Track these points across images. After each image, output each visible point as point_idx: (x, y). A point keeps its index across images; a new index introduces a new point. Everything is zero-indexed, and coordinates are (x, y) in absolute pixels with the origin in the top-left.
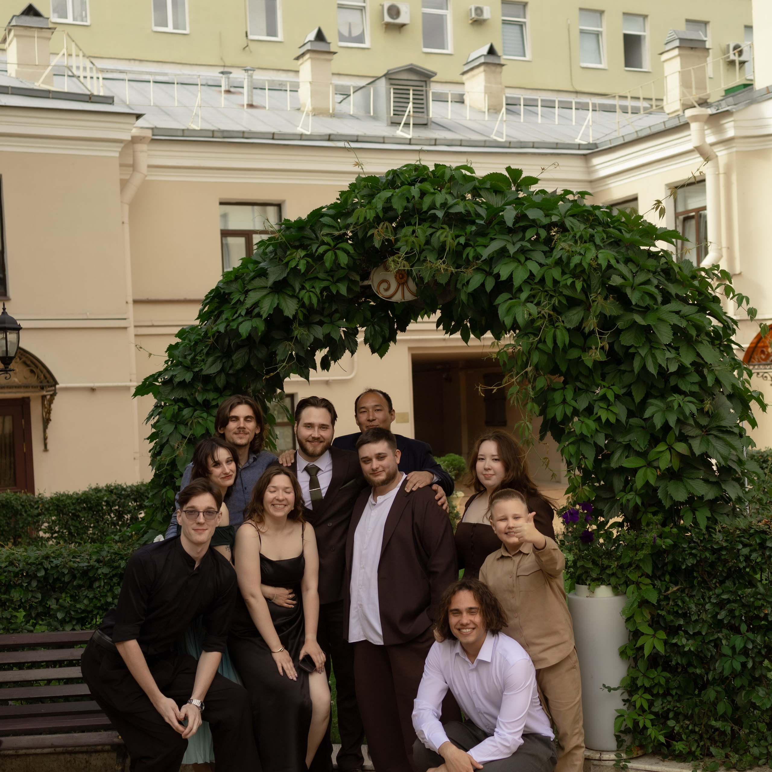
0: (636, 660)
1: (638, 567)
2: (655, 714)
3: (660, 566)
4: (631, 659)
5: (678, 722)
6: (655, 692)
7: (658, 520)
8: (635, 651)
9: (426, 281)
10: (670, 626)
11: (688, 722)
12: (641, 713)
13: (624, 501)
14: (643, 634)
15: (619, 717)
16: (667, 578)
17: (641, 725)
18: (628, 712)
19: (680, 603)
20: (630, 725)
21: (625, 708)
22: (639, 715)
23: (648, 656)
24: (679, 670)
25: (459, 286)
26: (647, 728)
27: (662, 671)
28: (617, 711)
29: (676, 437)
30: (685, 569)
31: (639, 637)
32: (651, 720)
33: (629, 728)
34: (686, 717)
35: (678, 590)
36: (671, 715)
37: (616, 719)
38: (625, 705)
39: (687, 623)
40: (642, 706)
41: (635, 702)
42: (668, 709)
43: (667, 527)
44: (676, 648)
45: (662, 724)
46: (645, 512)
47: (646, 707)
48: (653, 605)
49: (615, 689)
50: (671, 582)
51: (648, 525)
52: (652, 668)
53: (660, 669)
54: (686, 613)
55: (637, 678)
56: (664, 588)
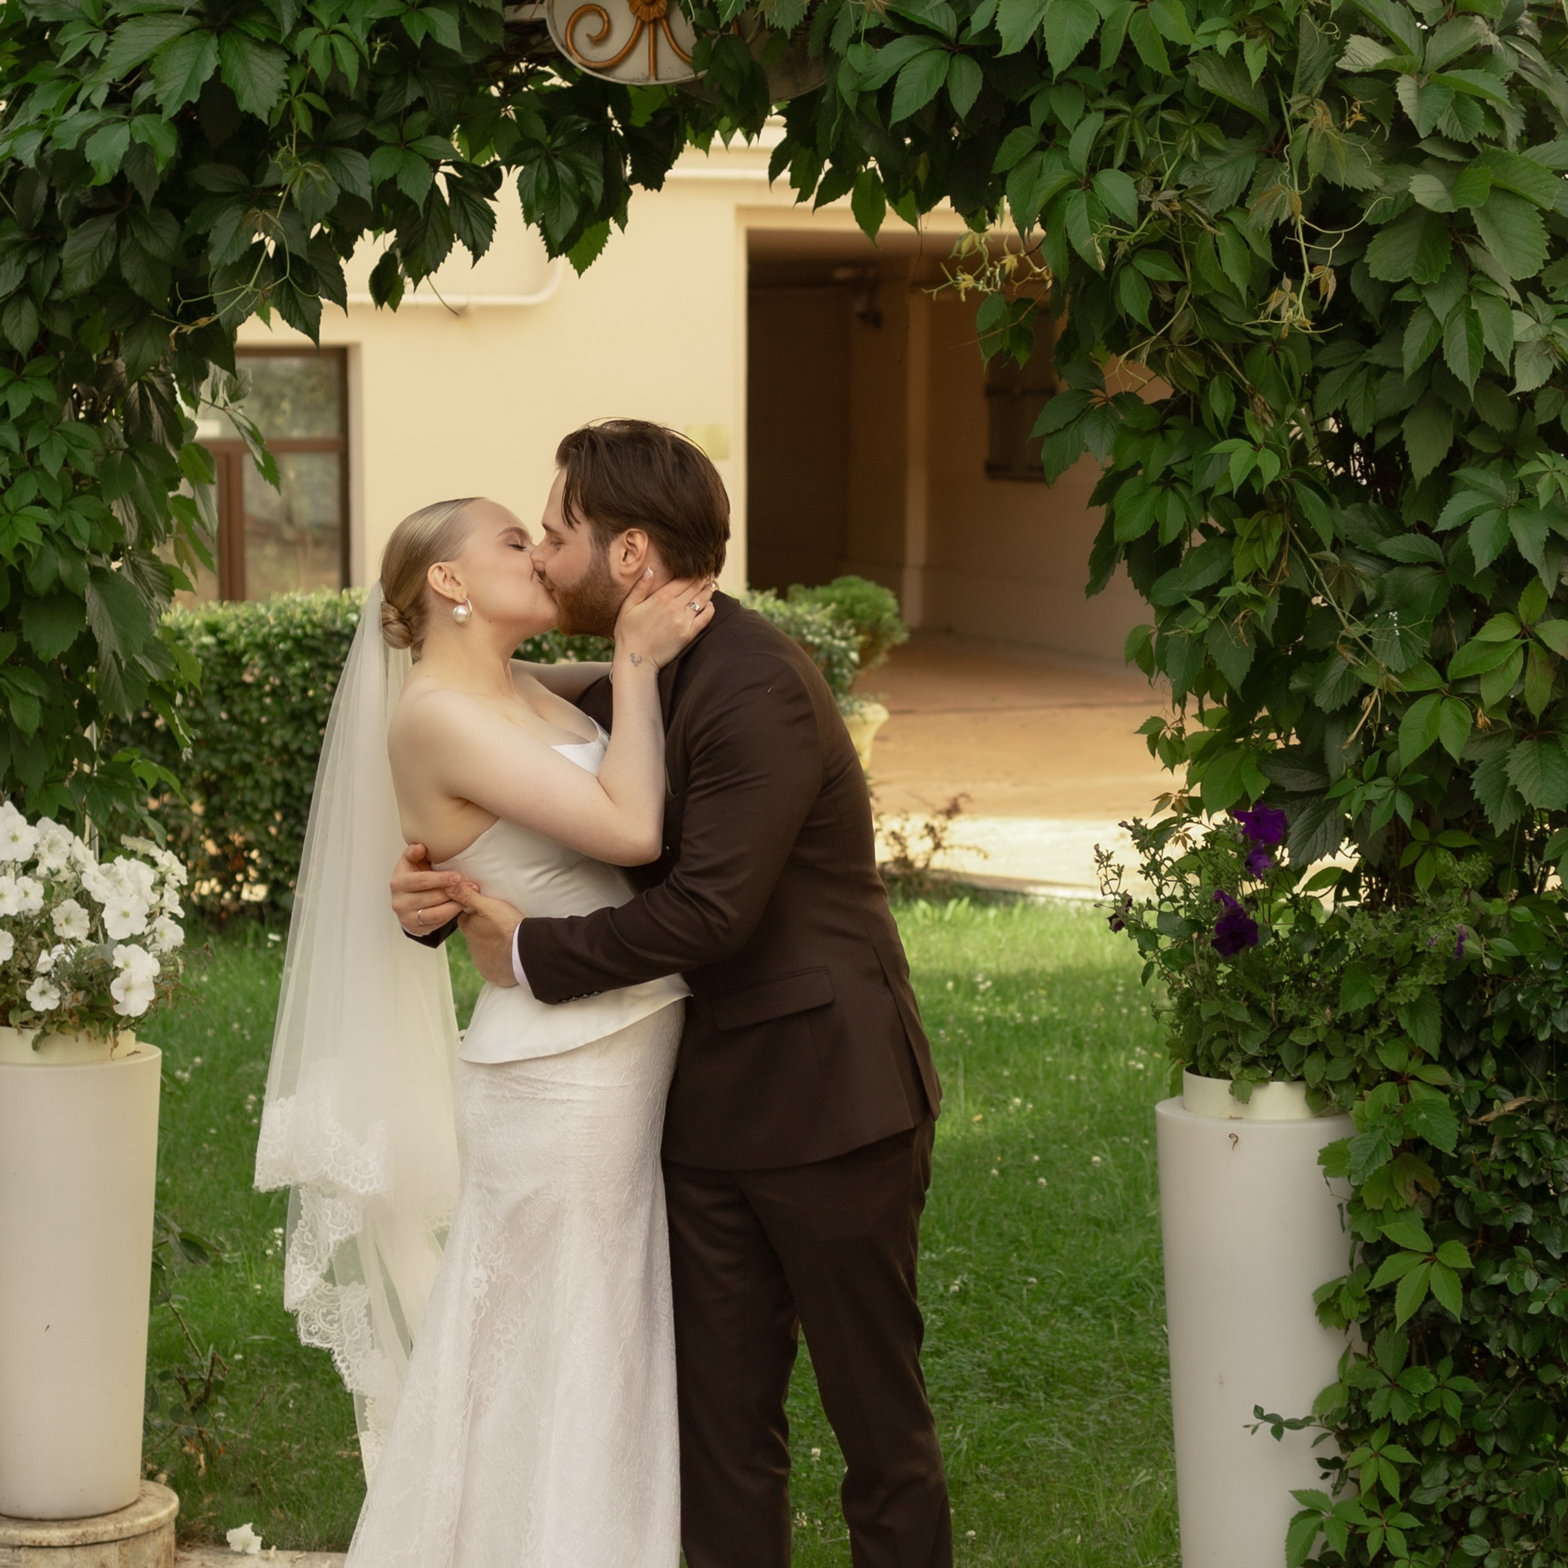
0: (1369, 1331)
1: (1397, 1030)
2: (1424, 1512)
3: (1466, 1027)
4: (1355, 1329)
5: (1496, 1540)
6: (1427, 1440)
7: (1474, 875)
8: (1367, 1306)
9: (727, 17)
10: (1488, 1229)
11: (1528, 1545)
12: (1377, 1510)
13: (1356, 803)
14: (1396, 1249)
15: (1302, 1516)
16: (1489, 1067)
17: (1373, 1547)
18: (1334, 1501)
19: (1525, 1155)
20: (1339, 1546)
21: (1325, 1487)
22: (1370, 1514)
23: (1410, 1322)
24: (1512, 1372)
25: (838, 43)
26: (1393, 1559)
27: (1454, 1373)
28: (1298, 1495)
29: (1549, 600)
30: (1550, 1041)
31: (1383, 1258)
32: (1409, 1533)
33: (1335, 1553)
34: (1525, 1526)
35: (1521, 1109)
36: (1476, 1518)
37: (1294, 1522)
38: (1325, 1476)
39: (1546, 1220)
40: (1378, 1487)
41: (1359, 1467)
42: (1468, 1498)
43: (1498, 901)
44: (1503, 1300)
45: (1445, 1545)
46: (1430, 846)
47: (1393, 1487)
48: (1437, 1153)
49: (1294, 1425)
50: (1501, 1081)
51: (1438, 888)
52: (1421, 1362)
53: (1446, 1365)
54: (1544, 1187)
55: (1370, 1392)
56: (1476, 1100)
